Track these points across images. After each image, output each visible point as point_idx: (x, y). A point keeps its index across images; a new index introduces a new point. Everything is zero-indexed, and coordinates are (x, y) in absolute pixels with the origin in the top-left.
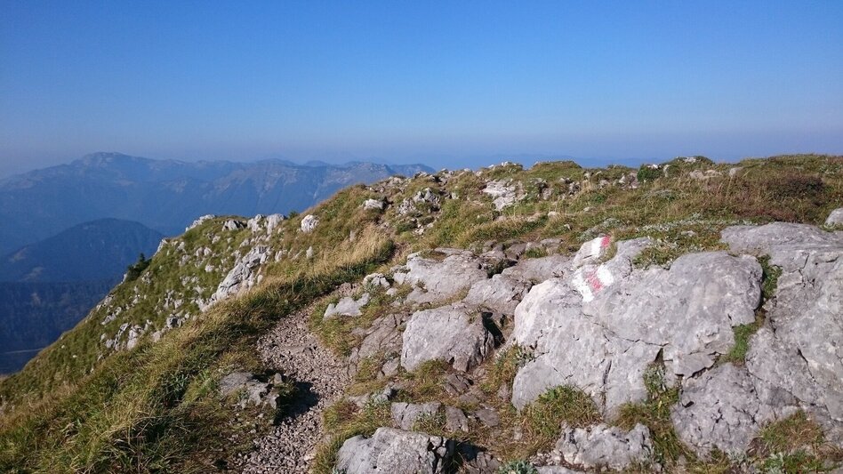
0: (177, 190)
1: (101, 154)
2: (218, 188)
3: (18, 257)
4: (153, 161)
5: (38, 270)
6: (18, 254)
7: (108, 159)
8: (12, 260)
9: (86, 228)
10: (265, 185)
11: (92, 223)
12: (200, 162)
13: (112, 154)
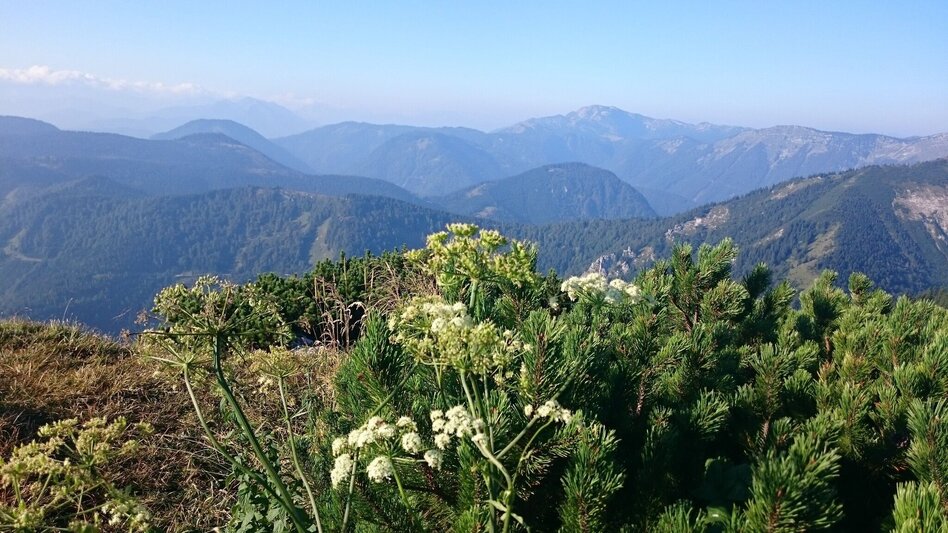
0: (669, 150)
1: (597, 106)
2: (719, 152)
3: (475, 192)
4: (651, 119)
5: (489, 209)
6: (477, 190)
7: (603, 113)
8: (469, 195)
9: (552, 170)
10: (780, 153)
11: (560, 166)
12: (703, 123)
13: (608, 108)
